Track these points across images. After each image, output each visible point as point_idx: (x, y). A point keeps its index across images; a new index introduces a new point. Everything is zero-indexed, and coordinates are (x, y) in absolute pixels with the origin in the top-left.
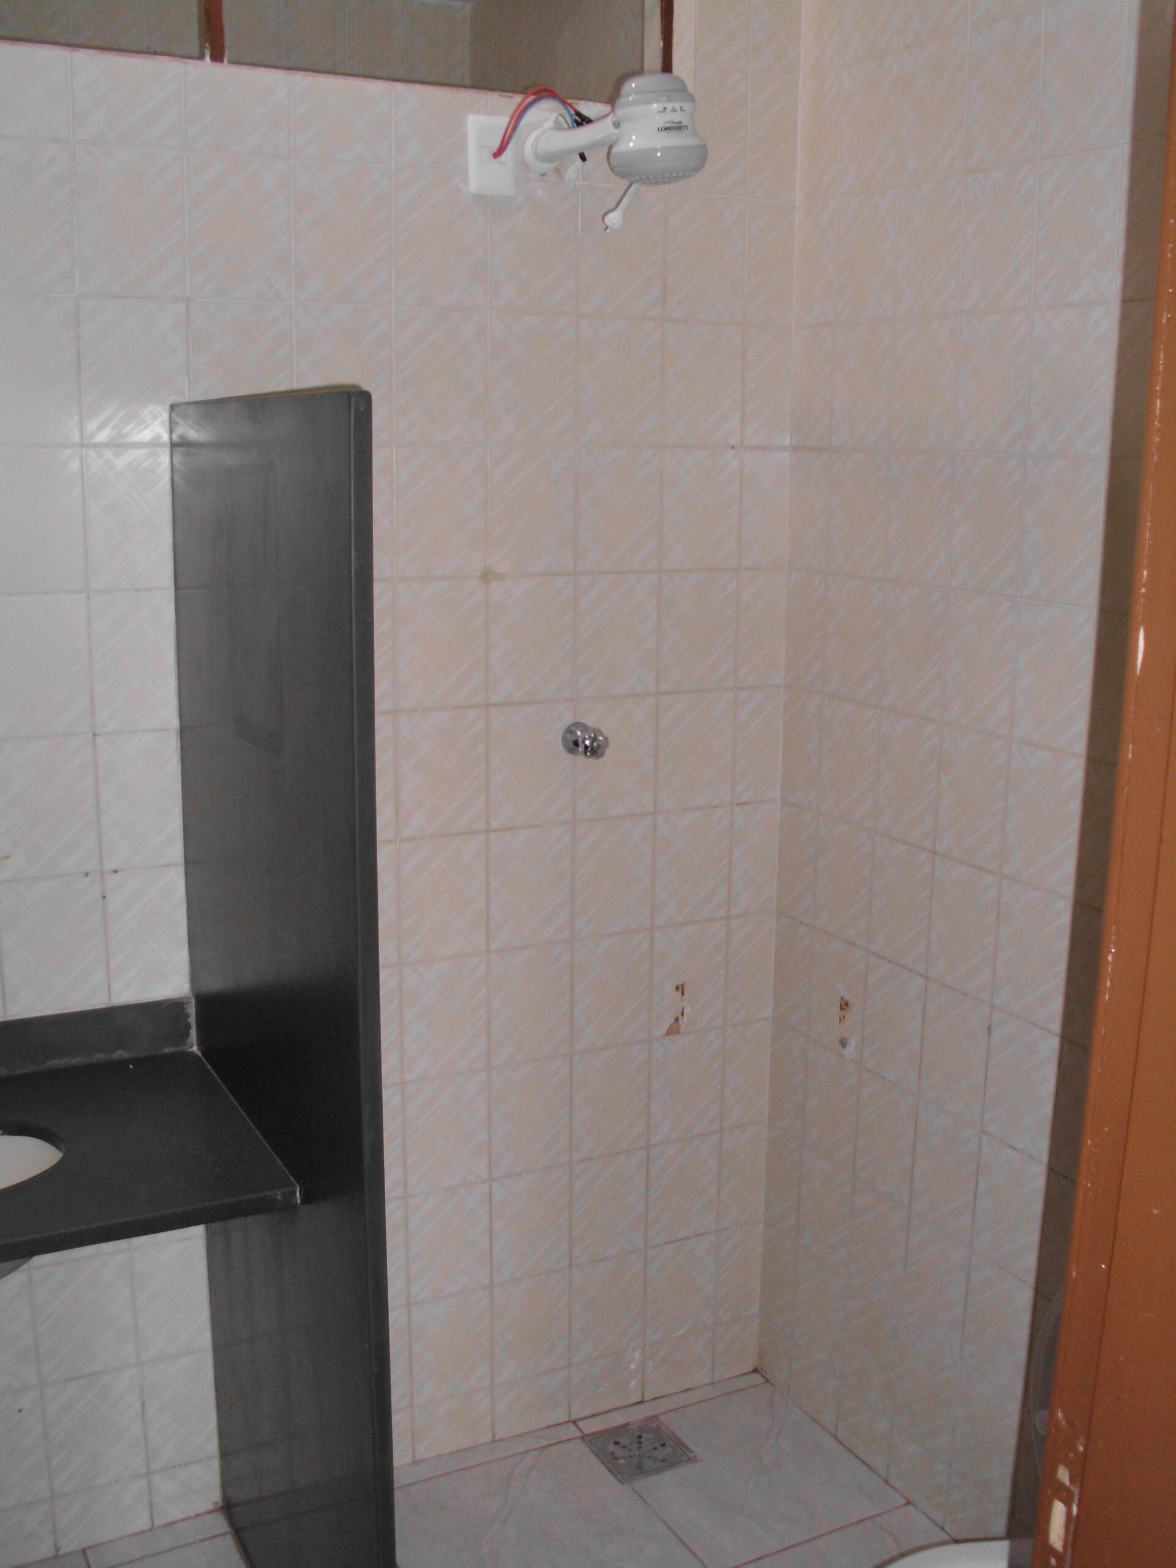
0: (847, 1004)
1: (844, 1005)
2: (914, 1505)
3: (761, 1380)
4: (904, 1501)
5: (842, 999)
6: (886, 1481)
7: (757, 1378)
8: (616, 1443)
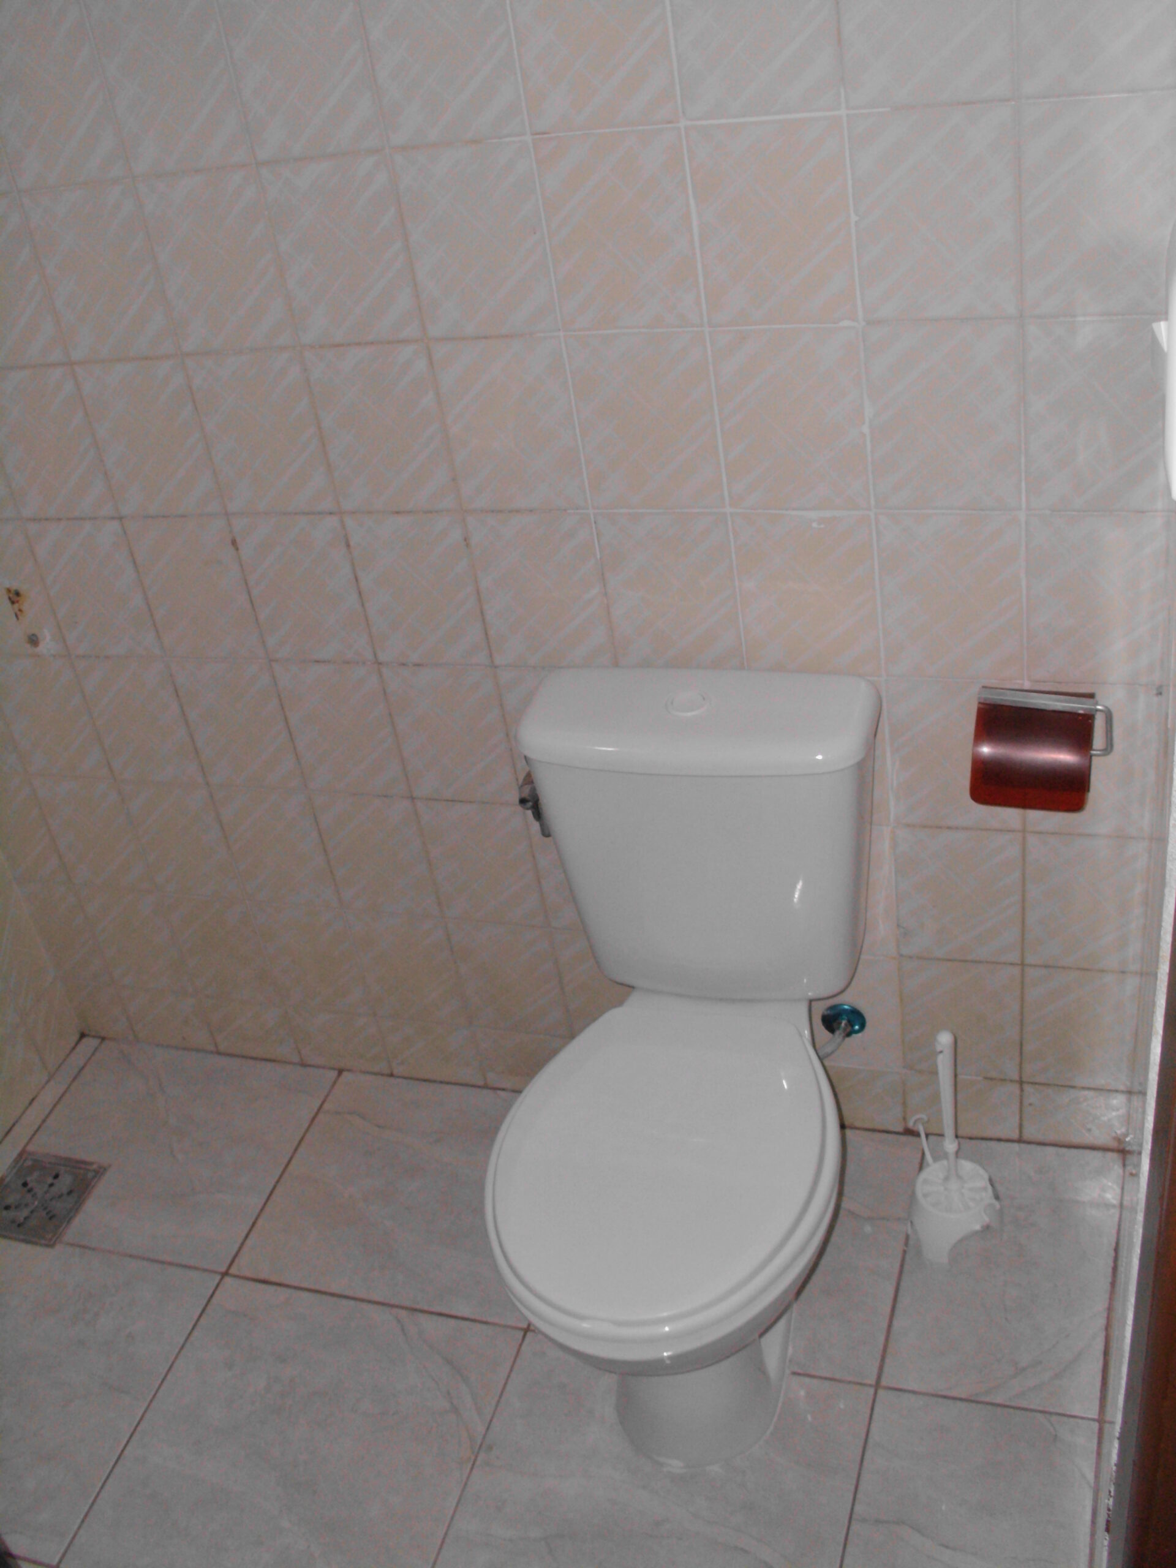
0: (18, 594)
1: (15, 597)
2: (349, 1070)
3: (95, 1042)
4: (334, 1074)
5: (9, 591)
6: (303, 1065)
7: (90, 1043)
8: (7, 1208)
